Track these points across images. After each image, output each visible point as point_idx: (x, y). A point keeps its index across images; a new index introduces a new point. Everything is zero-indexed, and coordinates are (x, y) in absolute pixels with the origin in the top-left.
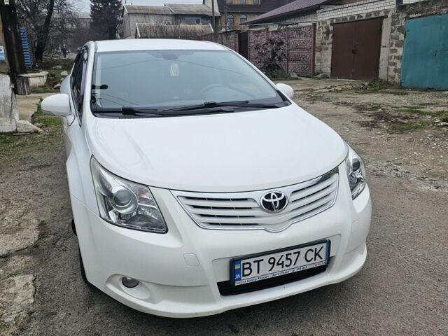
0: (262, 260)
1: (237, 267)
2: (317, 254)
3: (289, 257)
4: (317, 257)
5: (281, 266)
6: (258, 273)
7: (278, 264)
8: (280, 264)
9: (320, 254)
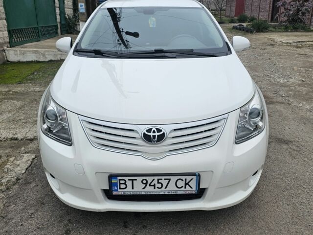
0: (136, 180)
1: (114, 181)
2: (186, 184)
3: (160, 181)
4: (187, 186)
5: (153, 187)
6: (133, 188)
7: (150, 185)
8: (152, 186)
9: (189, 184)
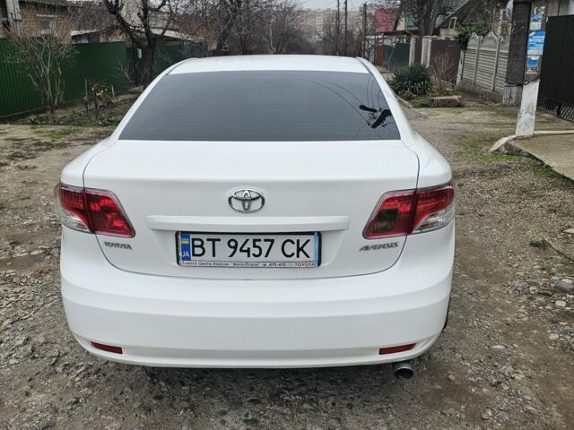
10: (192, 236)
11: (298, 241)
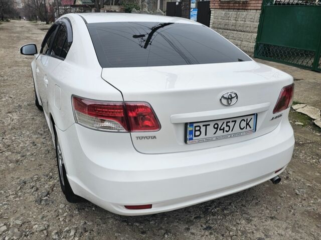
10: (195, 125)
11: (247, 119)
